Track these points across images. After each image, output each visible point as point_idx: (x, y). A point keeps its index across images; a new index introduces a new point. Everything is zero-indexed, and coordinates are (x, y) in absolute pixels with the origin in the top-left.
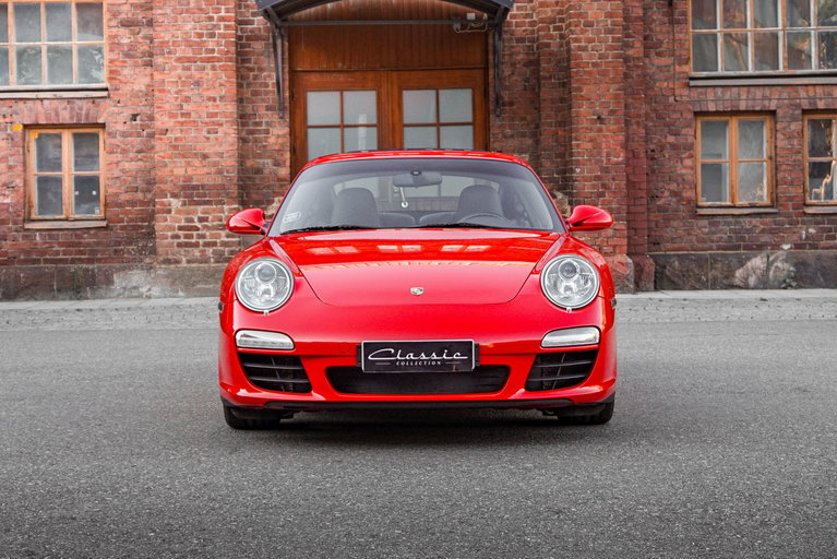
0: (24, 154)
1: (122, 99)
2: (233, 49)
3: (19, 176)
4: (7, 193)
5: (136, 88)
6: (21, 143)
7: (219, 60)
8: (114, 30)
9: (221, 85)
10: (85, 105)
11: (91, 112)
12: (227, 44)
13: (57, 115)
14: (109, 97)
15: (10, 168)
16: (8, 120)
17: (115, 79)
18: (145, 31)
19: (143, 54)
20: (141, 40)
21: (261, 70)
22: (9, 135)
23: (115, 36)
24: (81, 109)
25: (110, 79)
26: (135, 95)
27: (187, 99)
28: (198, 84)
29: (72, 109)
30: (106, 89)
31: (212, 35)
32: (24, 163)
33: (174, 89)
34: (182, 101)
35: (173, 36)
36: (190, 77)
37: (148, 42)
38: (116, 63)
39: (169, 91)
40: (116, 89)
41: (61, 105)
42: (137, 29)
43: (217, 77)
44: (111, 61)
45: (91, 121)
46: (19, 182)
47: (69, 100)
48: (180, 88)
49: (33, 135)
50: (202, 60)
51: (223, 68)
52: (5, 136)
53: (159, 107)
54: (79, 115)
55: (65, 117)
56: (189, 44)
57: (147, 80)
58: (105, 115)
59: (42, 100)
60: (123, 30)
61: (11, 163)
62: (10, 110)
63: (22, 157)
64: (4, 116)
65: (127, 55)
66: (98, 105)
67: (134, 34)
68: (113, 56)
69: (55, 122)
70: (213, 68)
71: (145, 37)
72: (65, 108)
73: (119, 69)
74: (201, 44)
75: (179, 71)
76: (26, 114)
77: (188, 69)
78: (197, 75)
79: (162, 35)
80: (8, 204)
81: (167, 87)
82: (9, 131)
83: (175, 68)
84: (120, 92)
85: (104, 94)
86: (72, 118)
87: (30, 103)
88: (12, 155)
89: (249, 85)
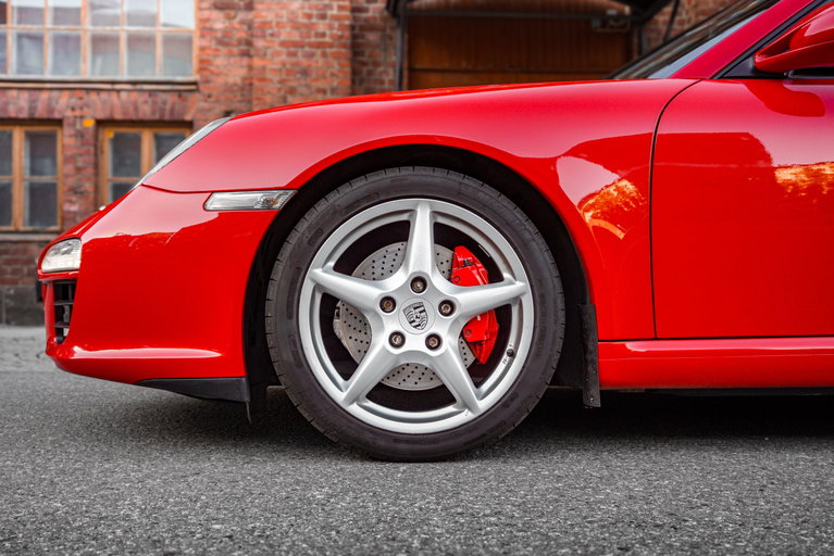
0: (96, 155)
1: (215, 93)
2: (347, 33)
3: (89, 179)
4: (74, 199)
5: (231, 80)
6: (92, 140)
7: (331, 46)
8: (206, 14)
9: (333, 75)
10: (170, 99)
11: (177, 107)
12: (341, 27)
13: (136, 109)
14: (197, 90)
15: (79, 170)
16: (78, 113)
17: (205, 69)
18: (241, 15)
19: (240, 42)
20: (237, 26)
21: (376, 64)
22: (78, 131)
23: (207, 20)
24: (165, 103)
25: (201, 70)
26: (229, 88)
27: (292, 91)
28: (305, 73)
29: (154, 103)
30: (195, 83)
31: (323, 17)
32: (96, 166)
33: (276, 78)
34: (286, 92)
35: (277, 16)
36: (297, 64)
37: (245, 28)
38: (209, 52)
39: (271, 81)
40: (207, 81)
41: (140, 98)
42: (232, 13)
43: (329, 66)
44: (202, 49)
45: (176, 117)
46: (88, 186)
47: (151, 92)
48: (284, 76)
49: (108, 135)
50: (311, 45)
51: (336, 56)
52: (72, 132)
53: (259, 99)
54: (162, 111)
55: (146, 111)
56: (296, 26)
57: (243, 72)
58: (193, 111)
59: (118, 91)
60: (216, 14)
61: (80, 164)
62: (80, 103)
63: (92, 158)
64: (73, 109)
65: (221, 42)
66: (185, 100)
67: (229, 18)
68: (204, 43)
69: (134, 117)
70: (324, 55)
71: (242, 22)
72: (146, 102)
73: (211, 58)
74: (310, 27)
75: (284, 57)
76: (100, 106)
77: (294, 54)
78: (304, 62)
79: (264, 14)
80: (75, 213)
81: (269, 75)
82: (78, 127)
83: (278, 54)
84: (212, 85)
85: (193, 87)
86: (153, 112)
87: (104, 95)
88: (81, 155)
89: (362, 81)
